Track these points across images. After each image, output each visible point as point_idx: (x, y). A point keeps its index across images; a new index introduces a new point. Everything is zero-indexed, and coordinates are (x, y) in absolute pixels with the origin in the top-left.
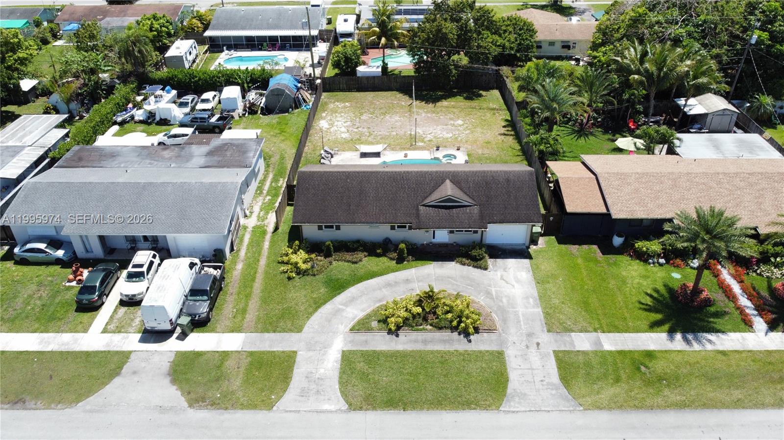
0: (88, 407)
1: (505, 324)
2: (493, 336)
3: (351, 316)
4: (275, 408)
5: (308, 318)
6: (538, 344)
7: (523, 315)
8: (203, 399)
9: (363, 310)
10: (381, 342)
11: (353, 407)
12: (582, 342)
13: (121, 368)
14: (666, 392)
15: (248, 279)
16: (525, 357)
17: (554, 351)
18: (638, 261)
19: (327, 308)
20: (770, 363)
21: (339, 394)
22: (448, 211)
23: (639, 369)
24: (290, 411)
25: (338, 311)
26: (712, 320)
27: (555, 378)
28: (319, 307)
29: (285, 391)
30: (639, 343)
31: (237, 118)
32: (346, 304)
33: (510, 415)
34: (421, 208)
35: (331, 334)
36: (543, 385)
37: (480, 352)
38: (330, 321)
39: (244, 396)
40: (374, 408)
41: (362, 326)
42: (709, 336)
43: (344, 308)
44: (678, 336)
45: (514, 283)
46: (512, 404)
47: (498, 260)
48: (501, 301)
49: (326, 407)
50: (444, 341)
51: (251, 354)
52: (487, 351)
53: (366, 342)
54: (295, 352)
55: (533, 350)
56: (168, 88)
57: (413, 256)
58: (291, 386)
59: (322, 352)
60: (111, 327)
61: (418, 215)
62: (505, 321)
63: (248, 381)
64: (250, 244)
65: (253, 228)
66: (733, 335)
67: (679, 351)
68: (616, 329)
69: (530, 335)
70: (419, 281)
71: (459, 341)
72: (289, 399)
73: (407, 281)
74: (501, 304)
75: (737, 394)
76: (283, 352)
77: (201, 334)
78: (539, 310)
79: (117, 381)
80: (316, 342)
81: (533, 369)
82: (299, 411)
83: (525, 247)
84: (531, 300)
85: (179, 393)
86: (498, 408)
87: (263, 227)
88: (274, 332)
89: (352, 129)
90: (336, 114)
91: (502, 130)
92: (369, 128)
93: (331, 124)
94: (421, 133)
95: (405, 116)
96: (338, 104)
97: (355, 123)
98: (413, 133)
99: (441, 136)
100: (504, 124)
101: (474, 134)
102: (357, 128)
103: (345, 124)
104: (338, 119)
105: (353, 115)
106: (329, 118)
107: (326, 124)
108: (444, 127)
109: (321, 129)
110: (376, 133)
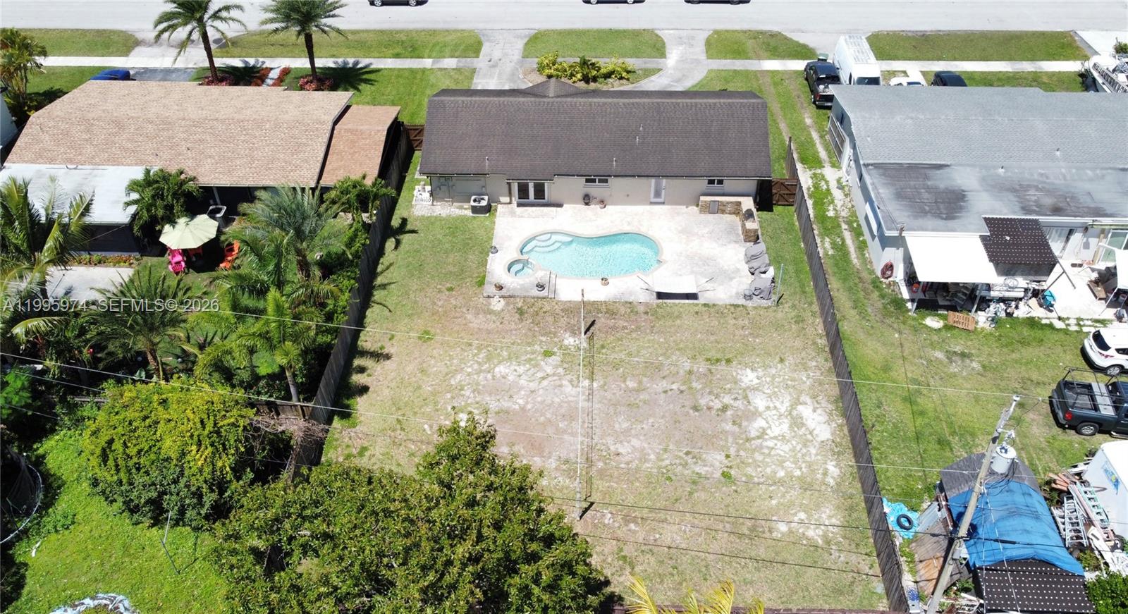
4: (712, 31)
6: (490, 61)
11: (650, 31)
12: (450, 63)
14: (404, 38)
17: (478, 57)
21: (662, 37)
23: (414, 49)
24: (698, 29)
29: (708, 39)
36: (498, 41)
38: (684, 75)
39: (740, 36)
40: (633, 30)
41: (652, 71)
49: (671, 31)
51: (749, 58)
53: (646, 63)
54: (708, 58)
55: (496, 58)
58: (704, 41)
59: (684, 58)
62: (512, 74)
63: (741, 44)
65: (823, 166)
67: (370, 58)
68: (411, 70)
69: (493, 66)
72: (702, 35)
76: (720, 59)
78: (477, 80)
80: (692, 63)
81: (501, 49)
85: (795, 39)
88: (735, 70)
89: (738, 404)
90: (798, 473)
91: (375, 376)
92: (696, 408)
93: (797, 422)
94: (565, 382)
95: (605, 460)
96: (810, 533)
97: (736, 428)
98: (586, 383)
99: (521, 369)
100: (360, 404)
101: (446, 370)
102: (725, 408)
103: (760, 423)
104: (787, 448)
105: (749, 470)
106: (813, 451)
107: (811, 424)
108: (506, 404)
109: (814, 397)
110: (675, 387)
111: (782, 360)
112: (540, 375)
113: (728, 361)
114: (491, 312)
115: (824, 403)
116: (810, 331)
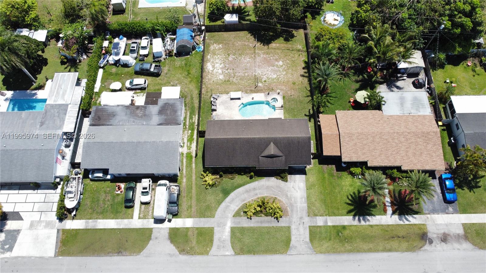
0: (145, 255)
1: (292, 212)
2: (287, 219)
3: (233, 209)
4: (209, 254)
5: (216, 210)
6: (303, 223)
7: (299, 208)
8: (184, 250)
9: (237, 206)
10: (245, 223)
11: (237, 254)
12: (320, 221)
13: (151, 236)
14: (346, 245)
15: (190, 188)
16: (298, 229)
17: (309, 226)
18: (350, 175)
19: (223, 205)
20: (387, 231)
21: (231, 248)
22: (272, 159)
23: (338, 234)
24: (215, 256)
25: (227, 207)
26: (372, 209)
27: (308, 239)
28: (220, 204)
29: (212, 246)
30: (342, 222)
31: (163, 60)
32: (231, 202)
33: (290, 256)
34: (260, 158)
35: (226, 218)
36: (303, 242)
37: (282, 227)
38: (225, 212)
39: (198, 249)
40: (243, 254)
41: (237, 214)
42: (368, 217)
43: (230, 205)
44: (357, 218)
45: (298, 190)
46: (291, 251)
47: (292, 176)
48: (292, 200)
49: (227, 253)
50: (268, 222)
51: (197, 228)
52: (284, 227)
53: (239, 222)
54: (213, 228)
55: (301, 226)
56: (121, 36)
57: (256, 176)
58: (214, 244)
59: (223, 228)
60: (141, 216)
61: (259, 161)
62: (292, 211)
63: (198, 242)
64: (187, 166)
65: (186, 154)
66: (378, 217)
67: (355, 225)
68: (335, 215)
69: (301, 218)
70: (259, 189)
71: (274, 221)
72: (214, 250)
73: (254, 189)
74: (291, 202)
75: (371, 246)
76: (209, 228)
77: (176, 219)
78: (306, 205)
79: (151, 242)
80: (221, 223)
81: (300, 235)
82: (217, 256)
83: (304, 167)
84: (303, 199)
85: (174, 248)
86: (286, 253)
87: (190, 153)
88: (204, 217)
89: (224, 71)
90: (215, 56)
91: (302, 72)
92: (233, 69)
93: (213, 67)
94: (261, 74)
95: (252, 57)
96: (216, 45)
97: (226, 65)
98: (256, 74)
99: (271, 76)
100: (303, 65)
101: (287, 75)
102: (227, 70)
103: (221, 66)
104: (217, 61)
105: (224, 57)
106: (212, 60)
107: (211, 66)
108: (272, 68)
109: (209, 72)
110: (237, 74)
111: (213, 81)
112: (266, 75)
113: (225, 81)
114: (279, 89)
115: (207, 71)
116: (205, 89)
